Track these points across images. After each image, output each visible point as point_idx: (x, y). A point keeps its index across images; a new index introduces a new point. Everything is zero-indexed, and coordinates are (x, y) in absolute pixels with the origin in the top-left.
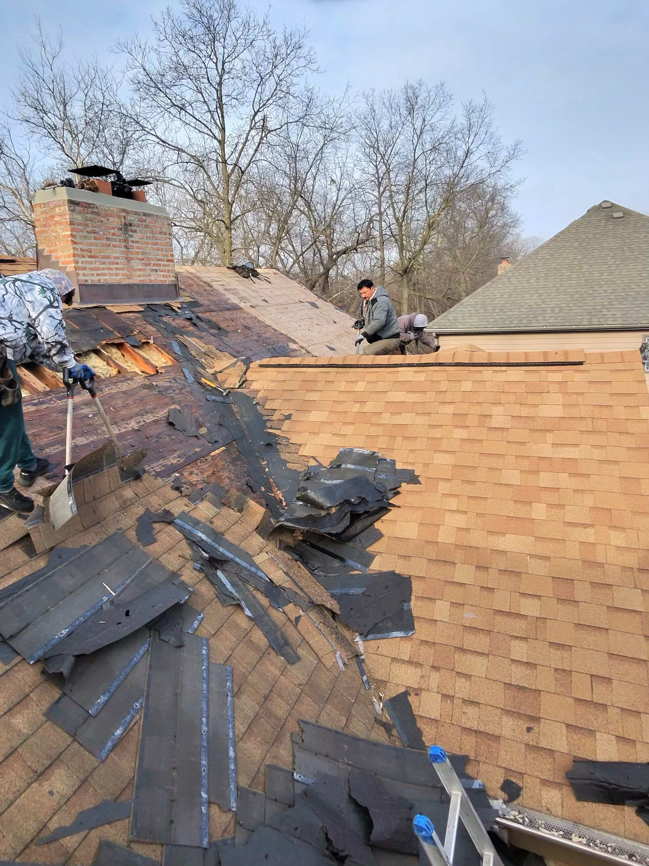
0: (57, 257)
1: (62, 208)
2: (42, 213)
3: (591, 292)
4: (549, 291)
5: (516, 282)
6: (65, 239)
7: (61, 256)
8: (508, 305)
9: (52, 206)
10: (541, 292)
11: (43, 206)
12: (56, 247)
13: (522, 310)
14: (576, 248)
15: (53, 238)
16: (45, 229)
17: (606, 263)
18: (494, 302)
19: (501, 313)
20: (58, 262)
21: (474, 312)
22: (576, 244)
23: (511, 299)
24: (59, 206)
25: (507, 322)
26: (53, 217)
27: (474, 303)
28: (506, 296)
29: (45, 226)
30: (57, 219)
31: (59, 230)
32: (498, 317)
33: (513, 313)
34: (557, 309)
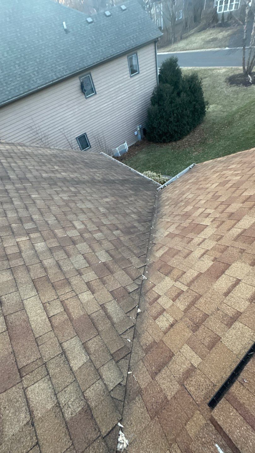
3: (42, 56)
8: (7, 78)
10: (18, 62)
13: (18, 79)
19: (8, 86)
25: (17, 91)
32: (9, 89)
33: (15, 83)
34: (35, 73)
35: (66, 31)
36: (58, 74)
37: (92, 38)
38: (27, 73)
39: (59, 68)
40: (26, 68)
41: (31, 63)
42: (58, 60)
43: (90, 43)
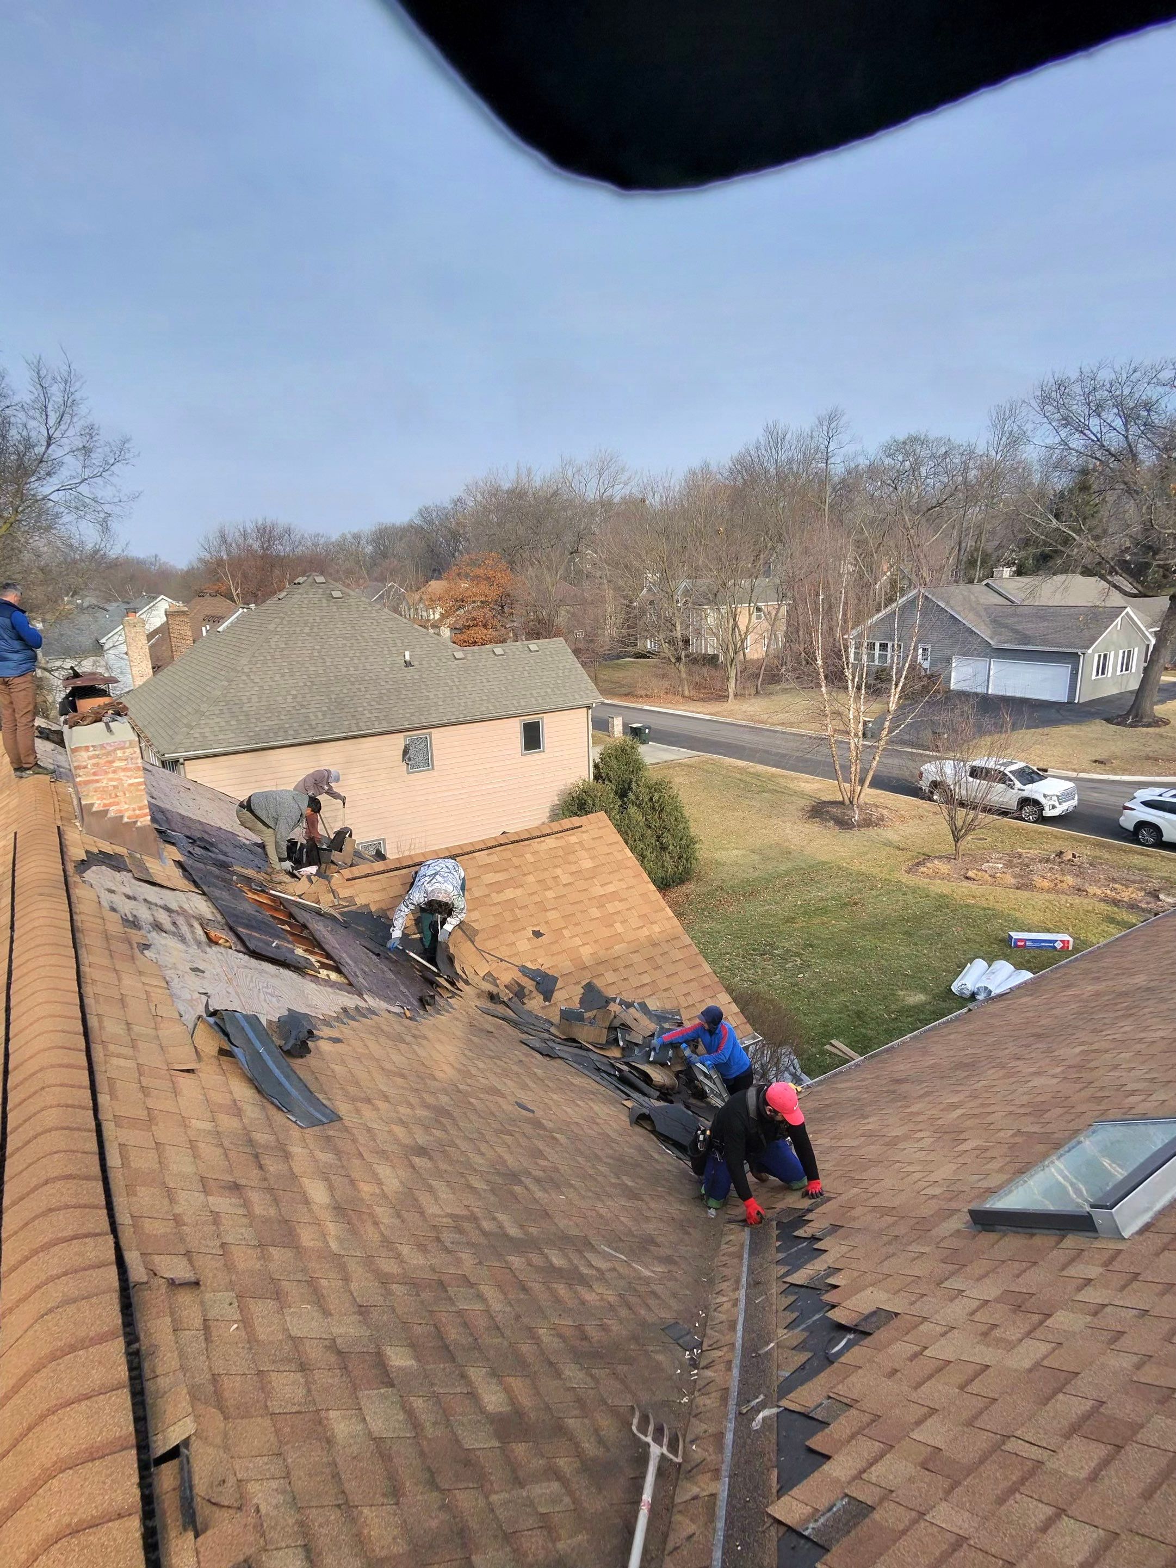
0: (120, 811)
1: (128, 751)
2: (90, 758)
3: (345, 691)
4: (302, 692)
5: (258, 680)
6: (133, 788)
7: (127, 810)
8: (262, 712)
9: (109, 748)
10: (295, 692)
11: (91, 749)
12: (117, 800)
13: (283, 717)
14: (308, 635)
15: (110, 788)
16: (97, 778)
17: (346, 656)
18: (244, 709)
19: (259, 724)
20: (122, 817)
21: (223, 724)
22: (307, 630)
23: (262, 703)
24: (122, 748)
26: (113, 762)
27: (218, 712)
28: (255, 699)
29: (95, 774)
30: (117, 764)
31: (124, 778)
32: (257, 729)
33: (273, 723)
34: (319, 714)
35: (408, 664)
36: (361, 724)
37: (454, 682)
38: (303, 711)
39: (369, 715)
40: (305, 703)
41: (318, 698)
42: (373, 703)
43: (447, 688)
